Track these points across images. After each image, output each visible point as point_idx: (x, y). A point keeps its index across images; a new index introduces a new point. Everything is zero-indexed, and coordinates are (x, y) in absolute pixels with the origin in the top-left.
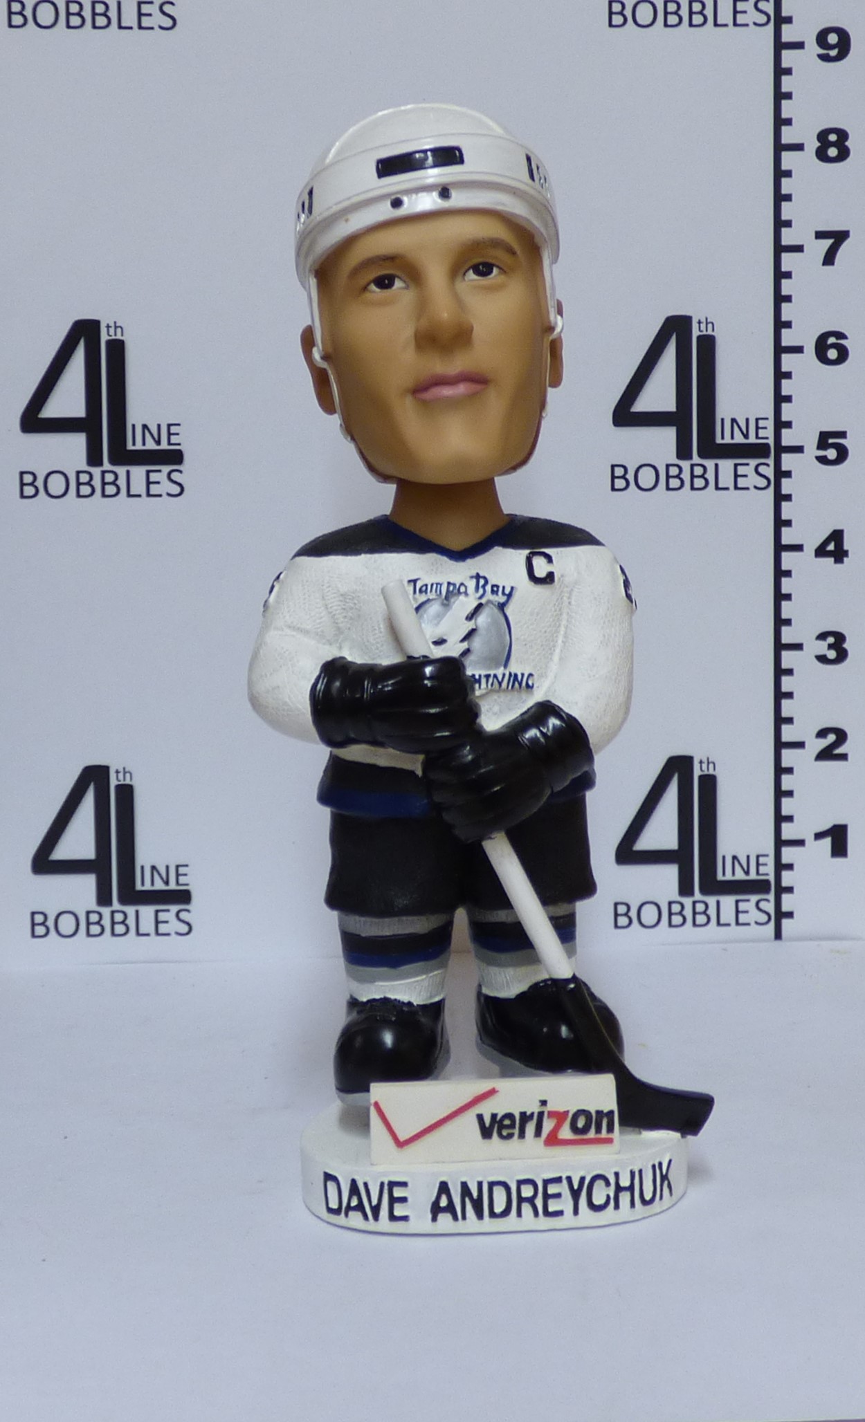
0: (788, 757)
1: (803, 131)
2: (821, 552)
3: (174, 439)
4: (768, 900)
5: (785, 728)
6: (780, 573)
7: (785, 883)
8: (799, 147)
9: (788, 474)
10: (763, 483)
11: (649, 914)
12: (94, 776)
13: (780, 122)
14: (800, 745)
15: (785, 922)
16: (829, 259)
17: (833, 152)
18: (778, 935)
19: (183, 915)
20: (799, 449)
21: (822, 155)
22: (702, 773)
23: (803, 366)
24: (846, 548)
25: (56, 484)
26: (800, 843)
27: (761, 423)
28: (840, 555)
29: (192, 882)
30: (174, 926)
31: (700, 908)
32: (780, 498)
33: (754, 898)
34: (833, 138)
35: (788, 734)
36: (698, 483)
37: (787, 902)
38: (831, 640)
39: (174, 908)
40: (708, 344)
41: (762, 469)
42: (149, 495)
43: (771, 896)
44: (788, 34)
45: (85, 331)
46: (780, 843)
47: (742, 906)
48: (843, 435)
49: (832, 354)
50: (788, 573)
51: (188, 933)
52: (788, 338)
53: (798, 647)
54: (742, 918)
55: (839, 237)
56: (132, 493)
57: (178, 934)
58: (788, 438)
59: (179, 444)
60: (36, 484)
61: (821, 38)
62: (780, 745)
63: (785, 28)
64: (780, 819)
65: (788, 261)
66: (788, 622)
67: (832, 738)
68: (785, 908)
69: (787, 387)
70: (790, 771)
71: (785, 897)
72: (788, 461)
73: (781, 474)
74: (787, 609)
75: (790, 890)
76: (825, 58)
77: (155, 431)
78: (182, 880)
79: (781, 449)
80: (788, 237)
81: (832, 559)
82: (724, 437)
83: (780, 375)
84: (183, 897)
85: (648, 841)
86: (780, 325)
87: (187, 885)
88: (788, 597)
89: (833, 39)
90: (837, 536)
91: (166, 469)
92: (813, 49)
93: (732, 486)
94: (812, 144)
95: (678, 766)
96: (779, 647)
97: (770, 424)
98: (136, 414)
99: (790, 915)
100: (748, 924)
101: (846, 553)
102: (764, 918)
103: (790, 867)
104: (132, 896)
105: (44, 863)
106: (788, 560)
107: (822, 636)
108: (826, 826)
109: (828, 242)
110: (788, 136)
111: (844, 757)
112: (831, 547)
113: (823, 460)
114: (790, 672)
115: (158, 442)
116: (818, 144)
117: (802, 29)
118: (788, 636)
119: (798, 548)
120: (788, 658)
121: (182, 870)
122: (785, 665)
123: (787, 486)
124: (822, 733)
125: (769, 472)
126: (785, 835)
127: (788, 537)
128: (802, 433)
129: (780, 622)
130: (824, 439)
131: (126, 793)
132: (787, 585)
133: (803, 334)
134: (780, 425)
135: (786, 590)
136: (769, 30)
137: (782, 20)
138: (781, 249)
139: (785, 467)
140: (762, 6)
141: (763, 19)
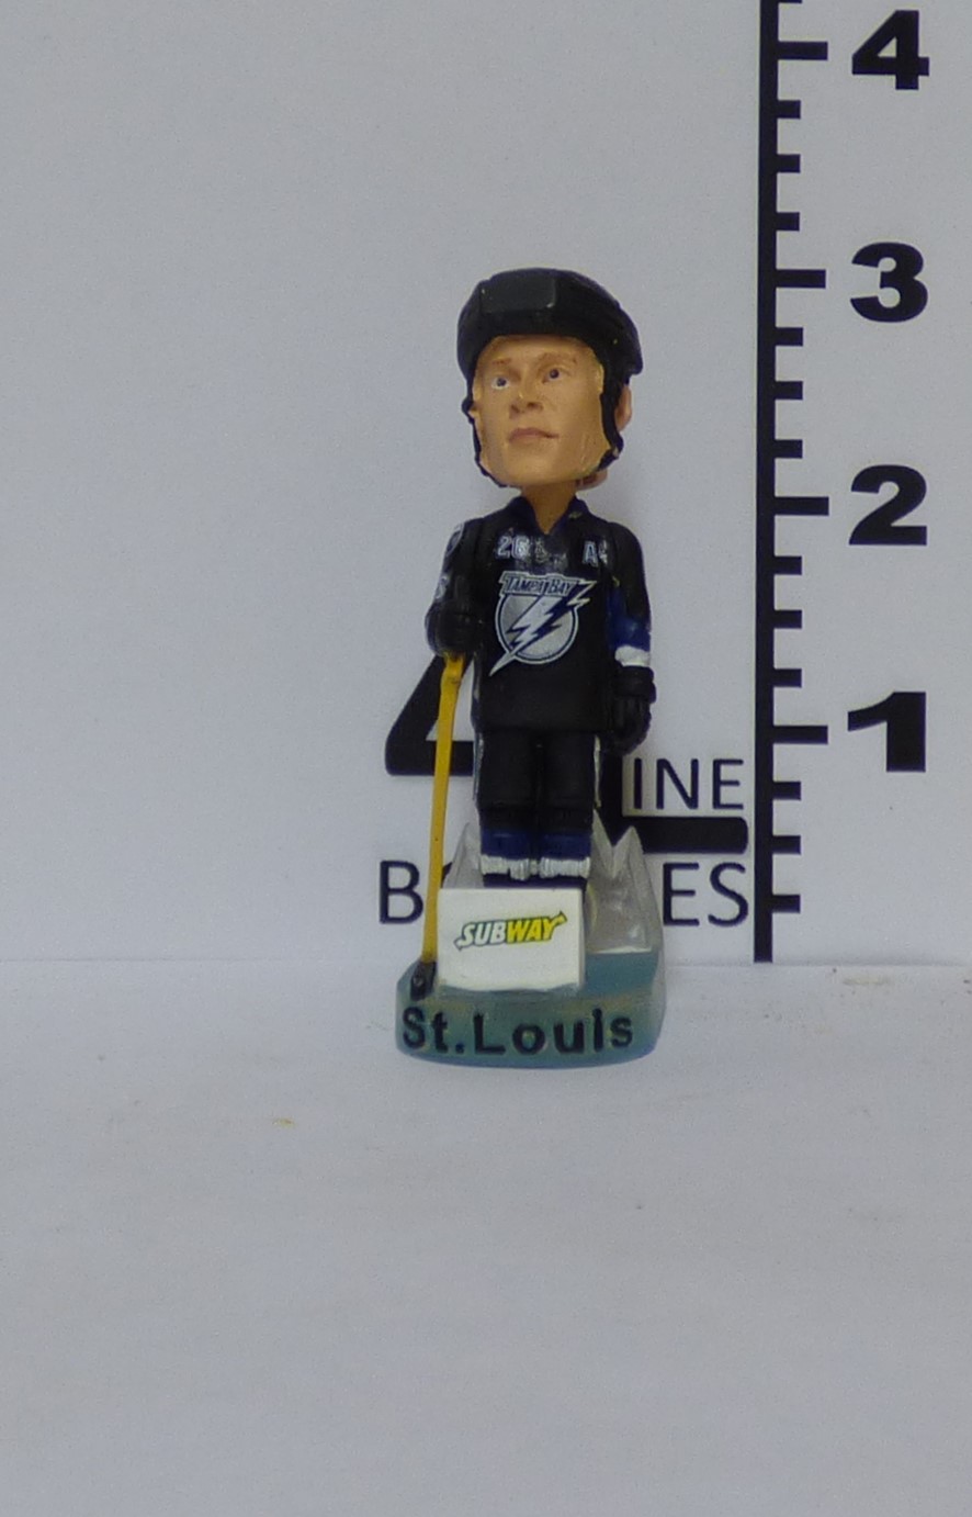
0: (791, 534)
2: (866, 61)
4: (740, 868)
5: (782, 466)
6: (775, 111)
7: (780, 828)
14: (817, 506)
15: (780, 920)
18: (763, 950)
24: (921, 54)
26: (816, 734)
28: (909, 70)
33: (708, 861)
35: (790, 479)
37: (787, 873)
38: (888, 264)
43: (748, 859)
46: (769, 734)
47: (680, 879)
50: (793, 109)
53: (814, 279)
54: (680, 907)
62: (770, 505)
64: (770, 677)
66: (791, 222)
67: (889, 490)
68: (779, 887)
70: (793, 564)
71: (780, 861)
74: (787, 192)
75: (791, 844)
81: (892, 79)
88: (793, 163)
90: (903, 26)
96: (772, 278)
99: (791, 903)
100: (695, 922)
101: (922, 67)
102: (732, 909)
103: (792, 790)
106: (793, 78)
107: (868, 256)
108: (876, 696)
111: (917, 536)
112: (890, 51)
114: (793, 335)
118: (791, 252)
119: (816, 51)
120: (791, 306)
122: (784, 320)
124: (867, 480)
126: (783, 716)
127: (793, 24)
129: (773, 222)
132: (789, 137)
135: (784, 147)
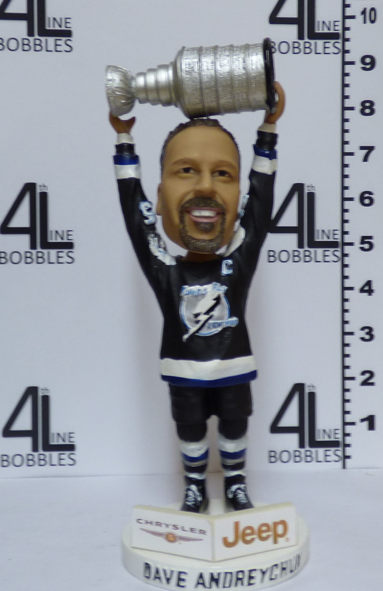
0: (348, 384)
1: (355, 101)
2: (362, 290)
3: (70, 237)
4: (339, 450)
5: (347, 371)
6: (344, 300)
7: (347, 442)
8: (352, 109)
9: (347, 255)
10: (335, 259)
11: (285, 456)
12: (31, 391)
13: (345, 97)
14: (353, 378)
15: (347, 461)
16: (366, 159)
17: (368, 111)
18: (344, 467)
19: (72, 456)
20: (351, 244)
21: (363, 112)
22: (309, 391)
23: (354, 206)
24: (373, 288)
25: (16, 258)
26: (353, 424)
27: (336, 232)
28: (370, 292)
29: (77, 441)
30: (67, 461)
31: (309, 453)
32: (344, 266)
33: (333, 449)
34: (368, 104)
35: (348, 373)
36: (308, 259)
37: (349, 451)
38: (367, 330)
39: (67, 453)
40: (311, 196)
41: (336, 253)
42: (58, 263)
43: (341, 449)
44: (348, 57)
46: (345, 424)
47: (328, 453)
48: (370, 237)
49: (367, 201)
50: (348, 300)
51: (74, 464)
52: (348, 194)
53: (351, 333)
54: (328, 458)
55: (370, 149)
56: (51, 261)
57: (69, 465)
58: (347, 239)
59: (72, 240)
60: (6, 257)
61: (363, 60)
62: (345, 378)
63: (347, 55)
64: (345, 412)
65: (347, 159)
66: (348, 322)
67: (367, 375)
68: (347, 454)
69: (347, 216)
70: (349, 390)
71: (347, 449)
72: (347, 249)
73: (344, 255)
74: (347, 316)
75: (348, 445)
76: (364, 69)
77: (61, 233)
78: (72, 439)
79: (344, 244)
80: (347, 149)
81: (367, 294)
82: (319, 238)
83: (344, 211)
84: (71, 448)
85: (285, 422)
86: (344, 188)
87: (73, 442)
88: (348, 311)
89: (368, 60)
90: (369, 283)
91: (66, 251)
92: (359, 65)
93: (322, 260)
94: (358, 107)
95: (298, 388)
96: (344, 334)
97: (339, 233)
99: (349, 457)
100: (331, 462)
101: (373, 291)
102: (337, 458)
103: (348, 435)
104: (48, 447)
105: (8, 432)
106: (348, 294)
107: (363, 329)
108: (365, 416)
109: (365, 151)
110: (348, 103)
111: (372, 384)
112: (367, 288)
113: (363, 249)
114: (349, 345)
115: (63, 239)
116: (362, 107)
117: (355, 56)
118: (347, 328)
119: (351, 289)
120: (348, 339)
121: (72, 435)
122: (347, 342)
123: (347, 261)
124: (363, 373)
125: (339, 254)
126: (347, 420)
127: (348, 283)
128: (354, 237)
129: (345, 322)
130: (364, 240)
131: (46, 399)
132: (347, 306)
133: (354, 192)
134: (344, 233)
135: (346, 308)
136: (340, 56)
137: (345, 52)
138: (344, 154)
139: (346, 252)
140: (337, 45)
141: (336, 51)
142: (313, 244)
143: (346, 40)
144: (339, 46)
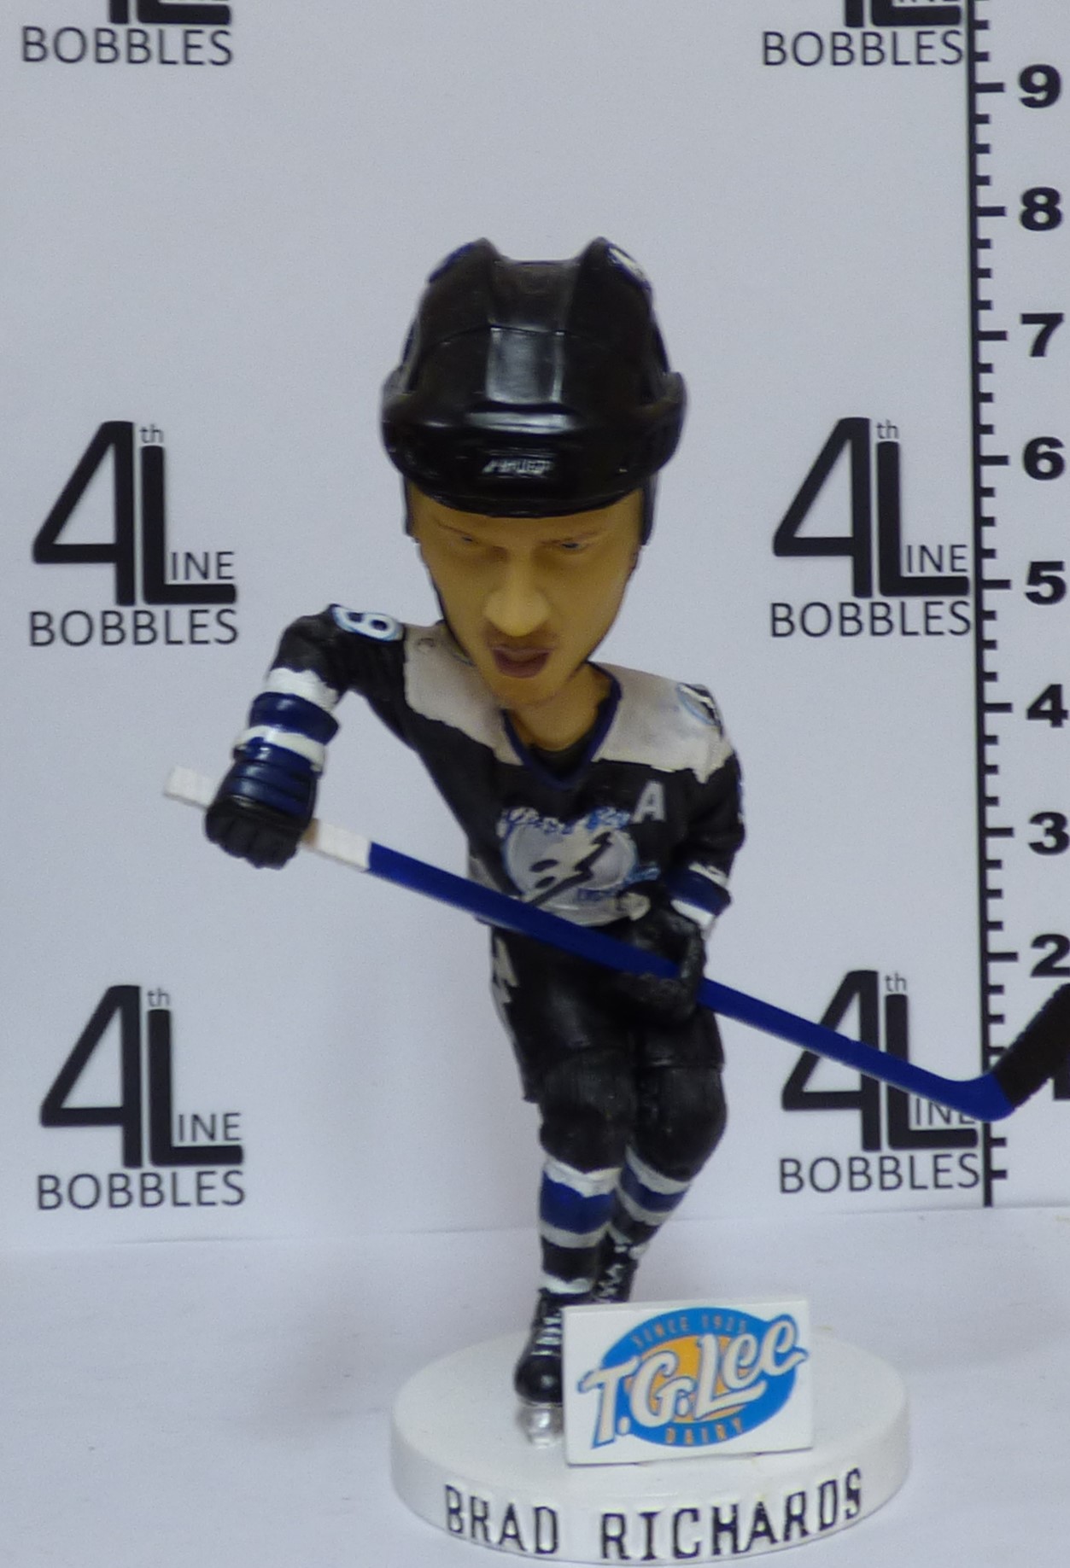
0: (997, 972)
1: (1005, 191)
2: (1034, 712)
3: (225, 571)
4: (972, 1156)
5: (993, 935)
6: (984, 740)
7: (995, 1134)
8: (999, 211)
9: (991, 615)
10: (959, 626)
11: (825, 1174)
12: (122, 999)
13: (976, 181)
14: (1011, 956)
15: (996, 1184)
16: (1039, 349)
17: (1041, 217)
18: (988, 1200)
19: (233, 1179)
20: (1004, 584)
21: (1028, 221)
22: (890, 993)
23: (1008, 480)
24: (1064, 707)
25: (77, 629)
27: (958, 552)
28: (1057, 717)
29: (246, 1135)
30: (221, 1193)
31: (889, 1165)
32: (983, 645)
33: (957, 1153)
34: (1041, 200)
35: (997, 942)
36: (880, 626)
37: (999, 1158)
38: (1049, 823)
39: (221, 1170)
40: (890, 453)
41: (960, 609)
42: (194, 642)
44: (984, 73)
45: (115, 436)
47: (941, 1163)
48: (1058, 566)
49: (1045, 466)
50: (993, 740)
51: (239, 1202)
52: (989, 446)
53: (1007, 832)
54: (941, 1178)
55: (1051, 321)
56: (173, 638)
57: (228, 1203)
58: (991, 570)
59: (230, 578)
60: (51, 627)
61: (1025, 80)
62: (986, 957)
63: (979, 66)
64: (989, 1050)
65: (988, 350)
66: (993, 801)
67: (1051, 947)
68: (995, 1166)
69: (989, 507)
70: (999, 989)
71: (996, 1152)
72: (991, 599)
73: (983, 615)
74: (993, 785)
75: (1001, 1142)
76: (1028, 102)
77: (201, 561)
78: (232, 1133)
79: (982, 584)
80: (987, 322)
81: (1048, 722)
82: (912, 569)
83: (981, 492)
84: (232, 1155)
85: (821, 1080)
86: (980, 429)
87: (237, 1139)
88: (994, 769)
89: (1039, 79)
90: (1054, 692)
91: (215, 609)
92: (1015, 92)
93: (921, 630)
94: (1016, 208)
95: (859, 984)
96: (984, 832)
97: (968, 553)
98: (178, 539)
99: (1002, 1174)
100: (949, 1187)
101: (1064, 714)
102: (969, 1178)
104: (168, 1154)
105: (56, 1112)
106: (993, 722)
107: (1038, 819)
109: (1037, 328)
110: (986, 198)
111: (1066, 971)
112: (1047, 706)
113: (1035, 598)
114: (997, 864)
115: (205, 575)
116: (1025, 208)
117: (1001, 67)
118: (994, 818)
119: (1005, 707)
120: (995, 846)
121: (232, 1120)
122: (991, 855)
123: (990, 630)
124: (1040, 942)
125: (968, 612)
127: (993, 693)
128: (1009, 563)
129: (985, 801)
130: (1036, 572)
131: (161, 1020)
132: (992, 755)
133: (1007, 440)
134: (982, 553)
135: (989, 761)
136: (962, 67)
137: (975, 57)
138: (977, 336)
139: (987, 607)
140: (952, 39)
141: (951, 55)
142: (897, 585)
143: (976, 25)
144: (960, 41)
